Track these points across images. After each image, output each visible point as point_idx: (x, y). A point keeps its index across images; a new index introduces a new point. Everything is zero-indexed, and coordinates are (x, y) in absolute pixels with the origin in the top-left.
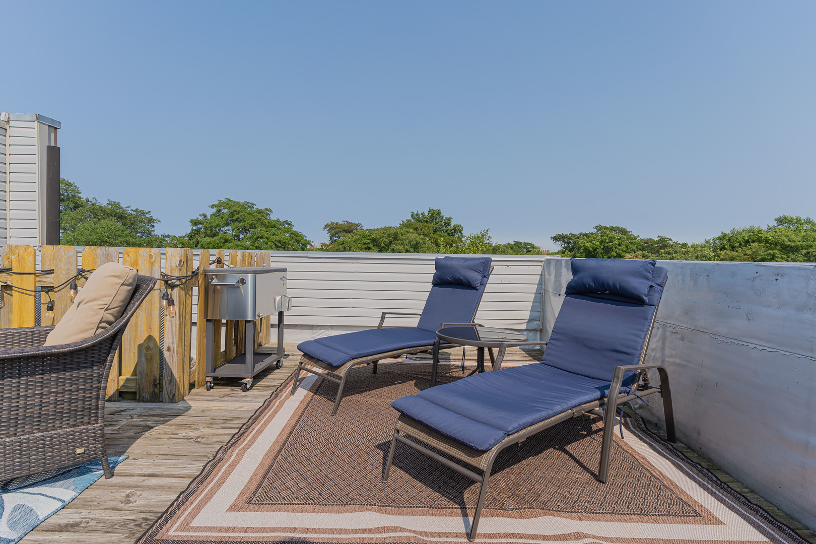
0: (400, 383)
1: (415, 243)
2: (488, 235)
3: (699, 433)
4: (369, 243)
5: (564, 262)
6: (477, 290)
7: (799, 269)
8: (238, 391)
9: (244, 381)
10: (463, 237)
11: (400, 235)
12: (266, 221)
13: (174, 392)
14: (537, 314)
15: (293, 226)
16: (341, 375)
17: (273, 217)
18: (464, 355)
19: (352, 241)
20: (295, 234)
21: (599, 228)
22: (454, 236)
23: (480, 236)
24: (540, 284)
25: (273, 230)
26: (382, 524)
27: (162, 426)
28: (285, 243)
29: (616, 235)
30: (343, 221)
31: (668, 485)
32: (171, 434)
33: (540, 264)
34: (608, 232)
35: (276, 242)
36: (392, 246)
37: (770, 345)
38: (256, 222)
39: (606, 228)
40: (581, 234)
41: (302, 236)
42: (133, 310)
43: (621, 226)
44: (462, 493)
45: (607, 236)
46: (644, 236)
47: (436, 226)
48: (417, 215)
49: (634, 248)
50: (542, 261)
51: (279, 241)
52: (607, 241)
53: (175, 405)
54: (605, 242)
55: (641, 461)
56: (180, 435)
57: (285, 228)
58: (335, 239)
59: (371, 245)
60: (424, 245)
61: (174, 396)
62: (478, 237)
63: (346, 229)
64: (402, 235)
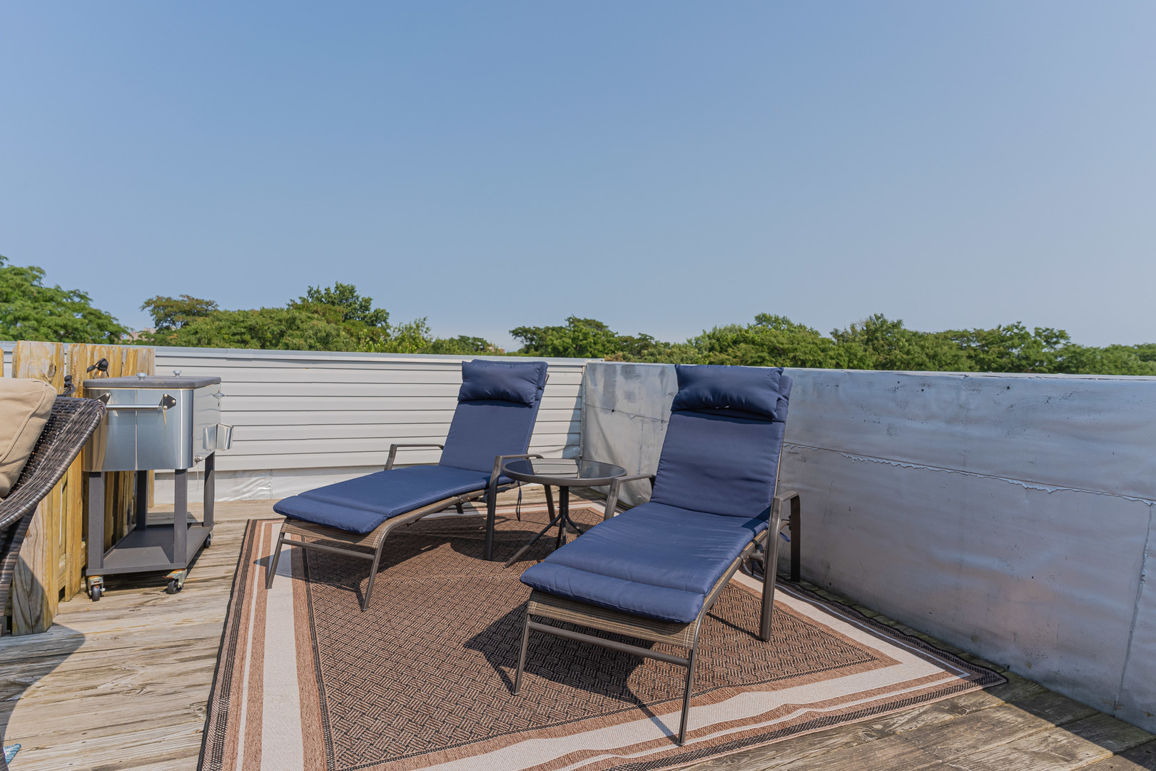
0: (429, 549)
1: (324, 334)
2: (426, 326)
3: (829, 567)
4: (244, 334)
5: (619, 369)
6: (531, 407)
7: (948, 378)
8: (157, 593)
9: (172, 575)
10: (388, 327)
11: (298, 322)
12: (33, 289)
13: (38, 613)
14: (577, 437)
15: (90, 300)
16: (374, 546)
17: (47, 283)
18: (520, 498)
19: (212, 329)
20: (97, 315)
21: (573, 321)
22: (375, 325)
23: (414, 326)
24: (580, 397)
25: (50, 306)
26: (562, 752)
27: (46, 678)
28: (76, 329)
29: (592, 331)
30: (181, 296)
31: (825, 631)
32: (81, 689)
33: (580, 370)
34: (582, 327)
35: (58, 328)
36: (284, 340)
37: (916, 462)
38: (10, 290)
39: (579, 321)
40: (548, 329)
41: (109, 318)
42: (65, 463)
43: (599, 319)
44: (625, 687)
45: (581, 331)
46: (623, 333)
47: (346, 311)
48: (318, 292)
49: (612, 348)
50: (582, 367)
51: (64, 327)
52: (581, 338)
53: (42, 635)
54: (578, 339)
55: (783, 608)
56: (100, 690)
57: (73, 303)
58: (165, 324)
59: (247, 337)
60: (338, 339)
61: (38, 619)
62: (411, 328)
63: (187, 308)
64: (302, 322)
